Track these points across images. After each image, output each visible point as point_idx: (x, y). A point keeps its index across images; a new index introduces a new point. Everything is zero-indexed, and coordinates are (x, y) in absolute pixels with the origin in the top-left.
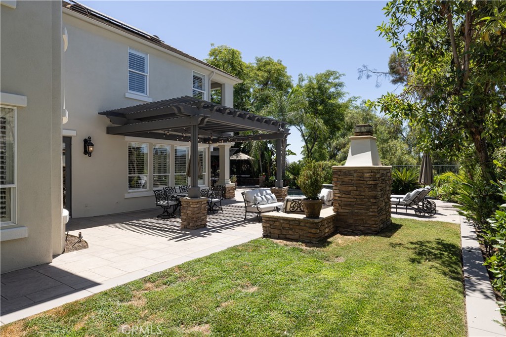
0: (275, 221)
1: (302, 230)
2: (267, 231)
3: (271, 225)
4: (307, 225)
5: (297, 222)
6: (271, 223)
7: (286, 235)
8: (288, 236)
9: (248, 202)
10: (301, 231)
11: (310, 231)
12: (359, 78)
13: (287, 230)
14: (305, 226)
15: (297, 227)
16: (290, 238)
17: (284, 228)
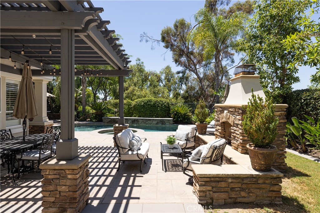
0: (218, 182)
1: (259, 188)
2: (206, 196)
3: (213, 188)
4: (267, 182)
5: (254, 180)
6: (214, 184)
7: (236, 198)
8: (239, 200)
9: (122, 148)
10: (258, 190)
11: (271, 189)
12: (140, 41)
13: (237, 191)
14: (264, 183)
15: (254, 186)
16: (243, 201)
17: (232, 189)
